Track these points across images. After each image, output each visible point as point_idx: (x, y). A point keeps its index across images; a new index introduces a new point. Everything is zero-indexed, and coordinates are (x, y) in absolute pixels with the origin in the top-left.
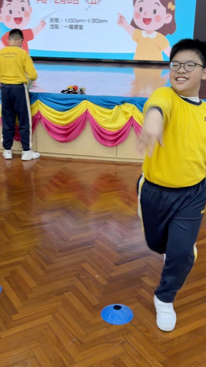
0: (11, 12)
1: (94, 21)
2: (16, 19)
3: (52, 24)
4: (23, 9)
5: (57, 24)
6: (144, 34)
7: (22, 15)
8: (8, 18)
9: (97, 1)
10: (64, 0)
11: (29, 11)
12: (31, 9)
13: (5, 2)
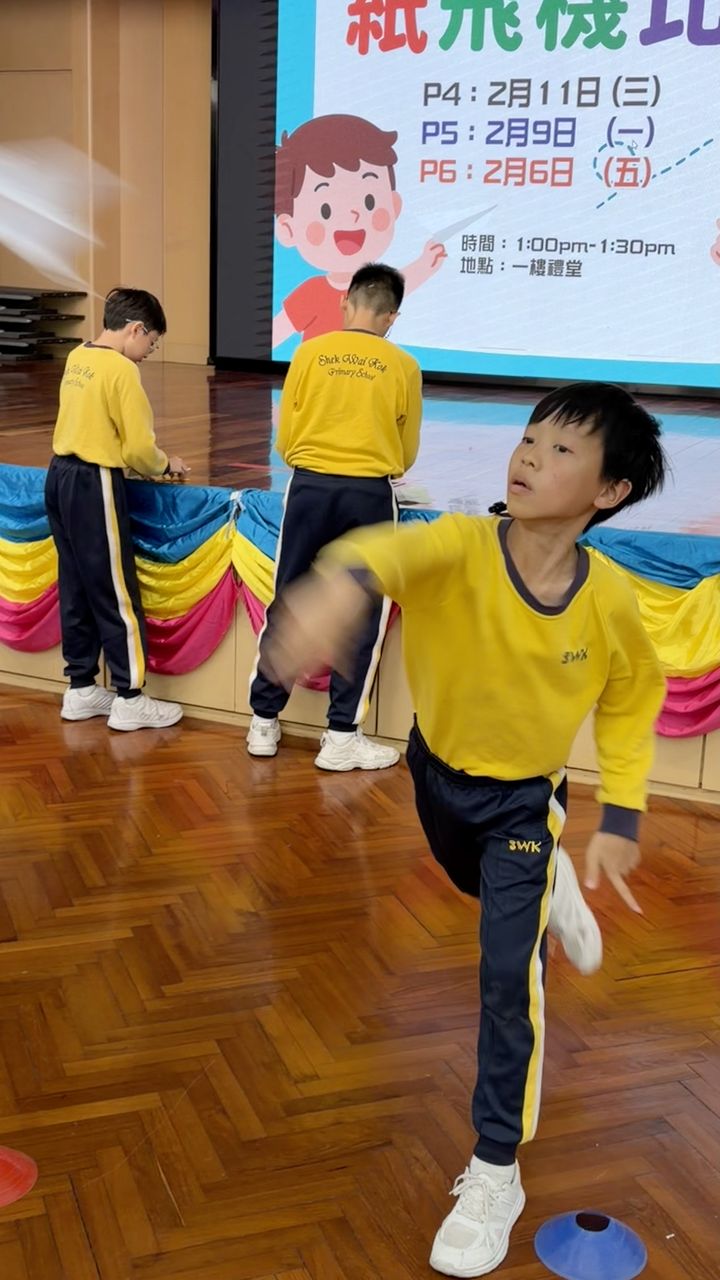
0: (326, 212)
1: (626, 246)
2: (340, 237)
3: (469, 254)
4: (370, 202)
5: (485, 254)
7: (366, 220)
8: (315, 234)
9: (642, 175)
10: (520, 172)
11: (392, 213)
12: (397, 204)
13: (311, 177)
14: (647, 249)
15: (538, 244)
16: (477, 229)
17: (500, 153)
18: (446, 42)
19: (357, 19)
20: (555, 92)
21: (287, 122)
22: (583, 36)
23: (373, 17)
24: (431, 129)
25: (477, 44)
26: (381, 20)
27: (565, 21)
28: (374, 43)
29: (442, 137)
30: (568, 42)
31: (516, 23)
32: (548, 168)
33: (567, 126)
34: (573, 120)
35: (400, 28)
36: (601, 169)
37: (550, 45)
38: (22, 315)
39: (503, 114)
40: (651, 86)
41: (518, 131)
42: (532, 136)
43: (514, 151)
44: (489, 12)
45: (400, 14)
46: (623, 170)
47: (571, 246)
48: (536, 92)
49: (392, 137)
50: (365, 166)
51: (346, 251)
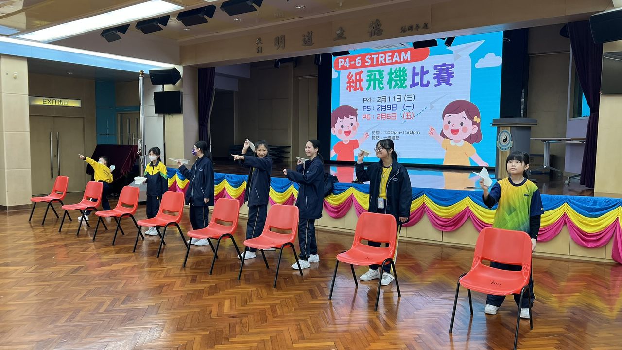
0: (342, 127)
1: (409, 132)
2: (345, 132)
3: (374, 135)
4: (352, 124)
5: (377, 135)
6: (452, 143)
7: (351, 128)
8: (340, 132)
9: (411, 116)
10: (385, 117)
11: (356, 126)
12: (358, 124)
13: (339, 119)
14: (413, 133)
15: (389, 133)
16: (375, 130)
17: (380, 112)
18: (368, 89)
19: (349, 84)
20: (392, 99)
21: (334, 108)
22: (397, 86)
23: (352, 84)
24: (365, 108)
25: (374, 89)
26: (354, 84)
27: (393, 83)
28: (352, 89)
29: (367, 109)
30: (394, 88)
31: (382, 84)
32: (391, 115)
33: (395, 106)
34: (396, 105)
35: (358, 86)
36: (402, 115)
37: (390, 88)
38: (276, 152)
39: (381, 104)
40: (413, 96)
41: (384, 107)
42: (387, 109)
43: (383, 112)
44: (377, 82)
45: (358, 83)
46: (408, 115)
47: (396, 133)
48: (388, 99)
49: (357, 110)
50: (351, 117)
51: (347, 135)
